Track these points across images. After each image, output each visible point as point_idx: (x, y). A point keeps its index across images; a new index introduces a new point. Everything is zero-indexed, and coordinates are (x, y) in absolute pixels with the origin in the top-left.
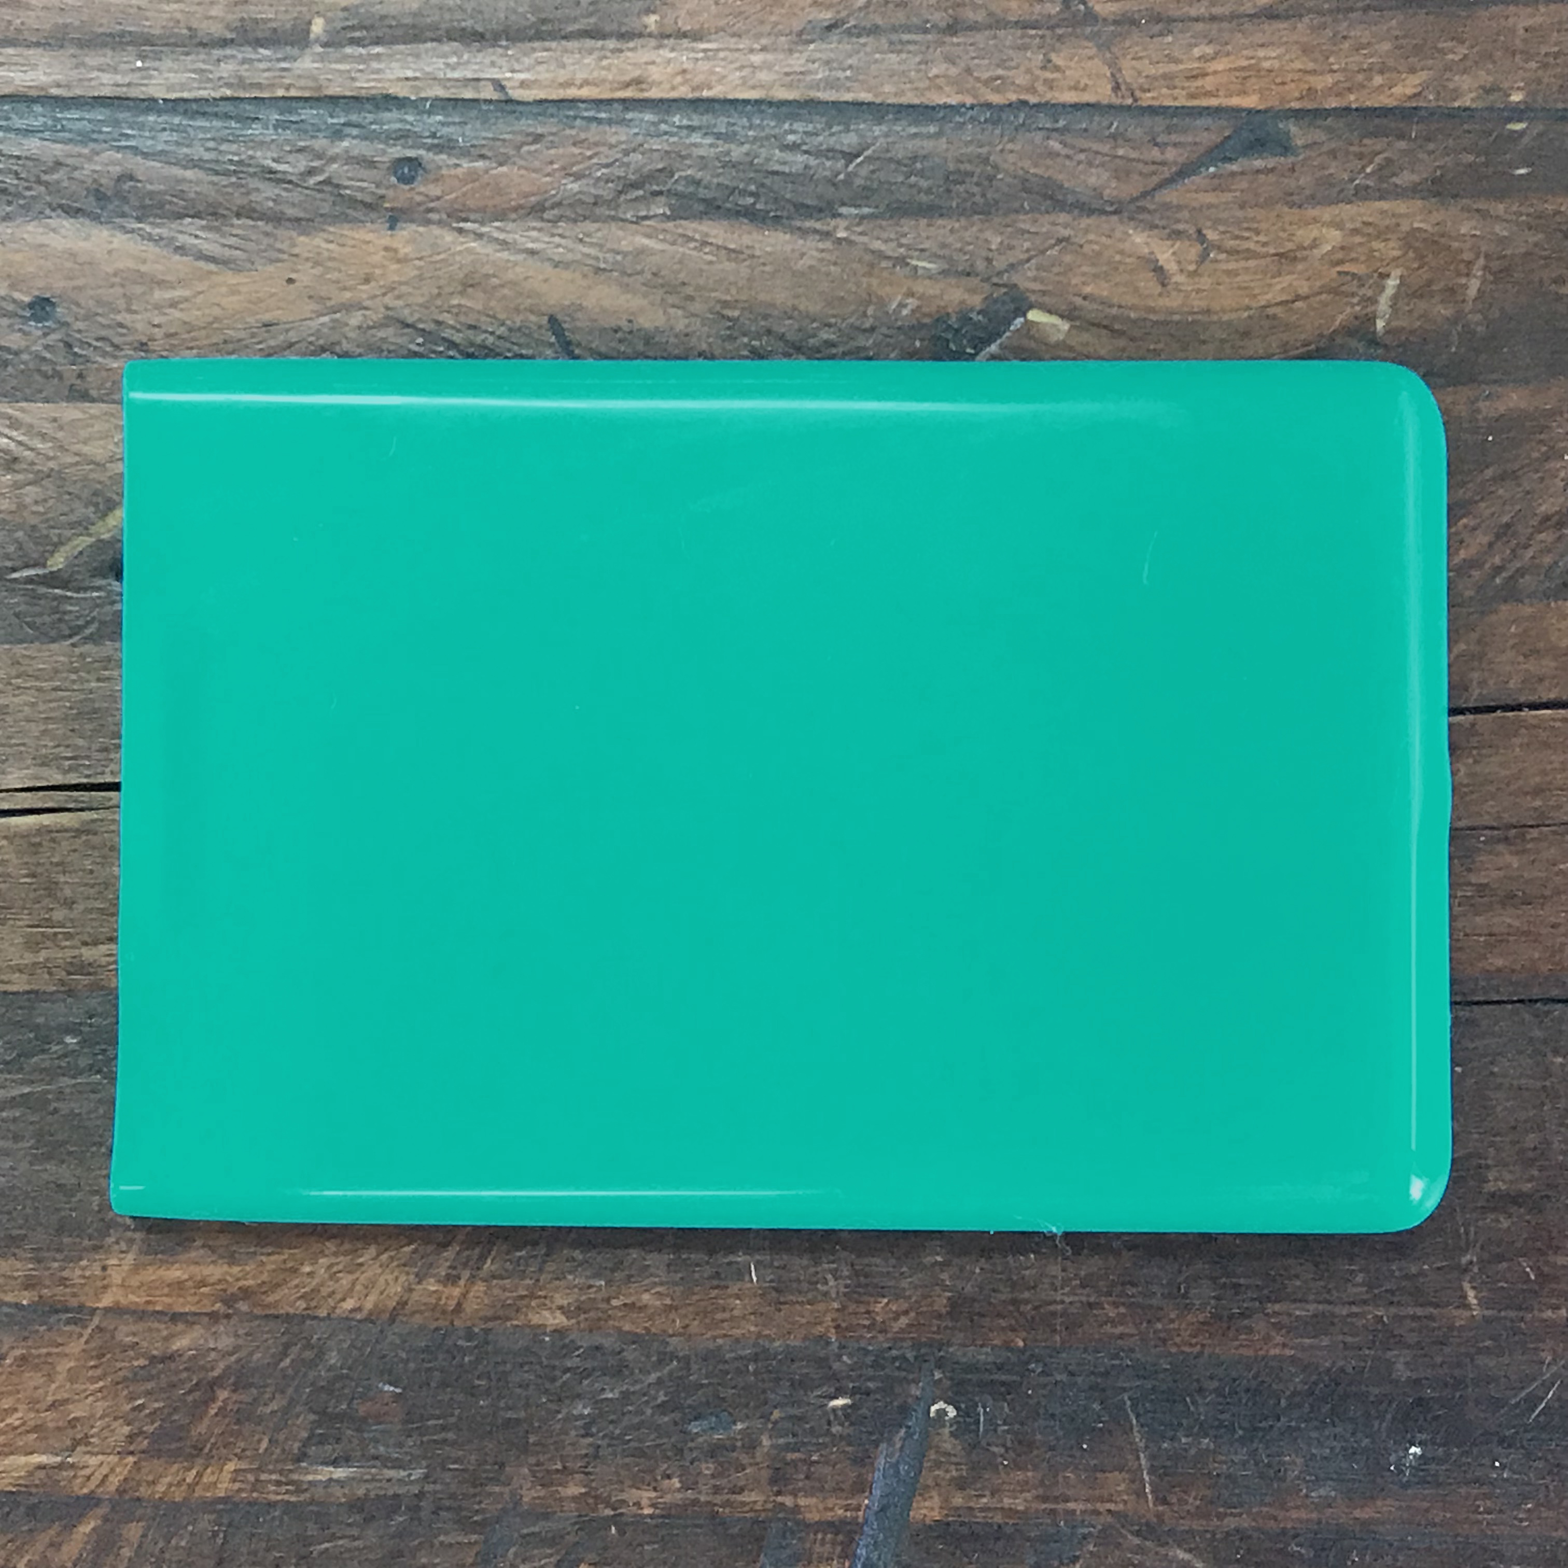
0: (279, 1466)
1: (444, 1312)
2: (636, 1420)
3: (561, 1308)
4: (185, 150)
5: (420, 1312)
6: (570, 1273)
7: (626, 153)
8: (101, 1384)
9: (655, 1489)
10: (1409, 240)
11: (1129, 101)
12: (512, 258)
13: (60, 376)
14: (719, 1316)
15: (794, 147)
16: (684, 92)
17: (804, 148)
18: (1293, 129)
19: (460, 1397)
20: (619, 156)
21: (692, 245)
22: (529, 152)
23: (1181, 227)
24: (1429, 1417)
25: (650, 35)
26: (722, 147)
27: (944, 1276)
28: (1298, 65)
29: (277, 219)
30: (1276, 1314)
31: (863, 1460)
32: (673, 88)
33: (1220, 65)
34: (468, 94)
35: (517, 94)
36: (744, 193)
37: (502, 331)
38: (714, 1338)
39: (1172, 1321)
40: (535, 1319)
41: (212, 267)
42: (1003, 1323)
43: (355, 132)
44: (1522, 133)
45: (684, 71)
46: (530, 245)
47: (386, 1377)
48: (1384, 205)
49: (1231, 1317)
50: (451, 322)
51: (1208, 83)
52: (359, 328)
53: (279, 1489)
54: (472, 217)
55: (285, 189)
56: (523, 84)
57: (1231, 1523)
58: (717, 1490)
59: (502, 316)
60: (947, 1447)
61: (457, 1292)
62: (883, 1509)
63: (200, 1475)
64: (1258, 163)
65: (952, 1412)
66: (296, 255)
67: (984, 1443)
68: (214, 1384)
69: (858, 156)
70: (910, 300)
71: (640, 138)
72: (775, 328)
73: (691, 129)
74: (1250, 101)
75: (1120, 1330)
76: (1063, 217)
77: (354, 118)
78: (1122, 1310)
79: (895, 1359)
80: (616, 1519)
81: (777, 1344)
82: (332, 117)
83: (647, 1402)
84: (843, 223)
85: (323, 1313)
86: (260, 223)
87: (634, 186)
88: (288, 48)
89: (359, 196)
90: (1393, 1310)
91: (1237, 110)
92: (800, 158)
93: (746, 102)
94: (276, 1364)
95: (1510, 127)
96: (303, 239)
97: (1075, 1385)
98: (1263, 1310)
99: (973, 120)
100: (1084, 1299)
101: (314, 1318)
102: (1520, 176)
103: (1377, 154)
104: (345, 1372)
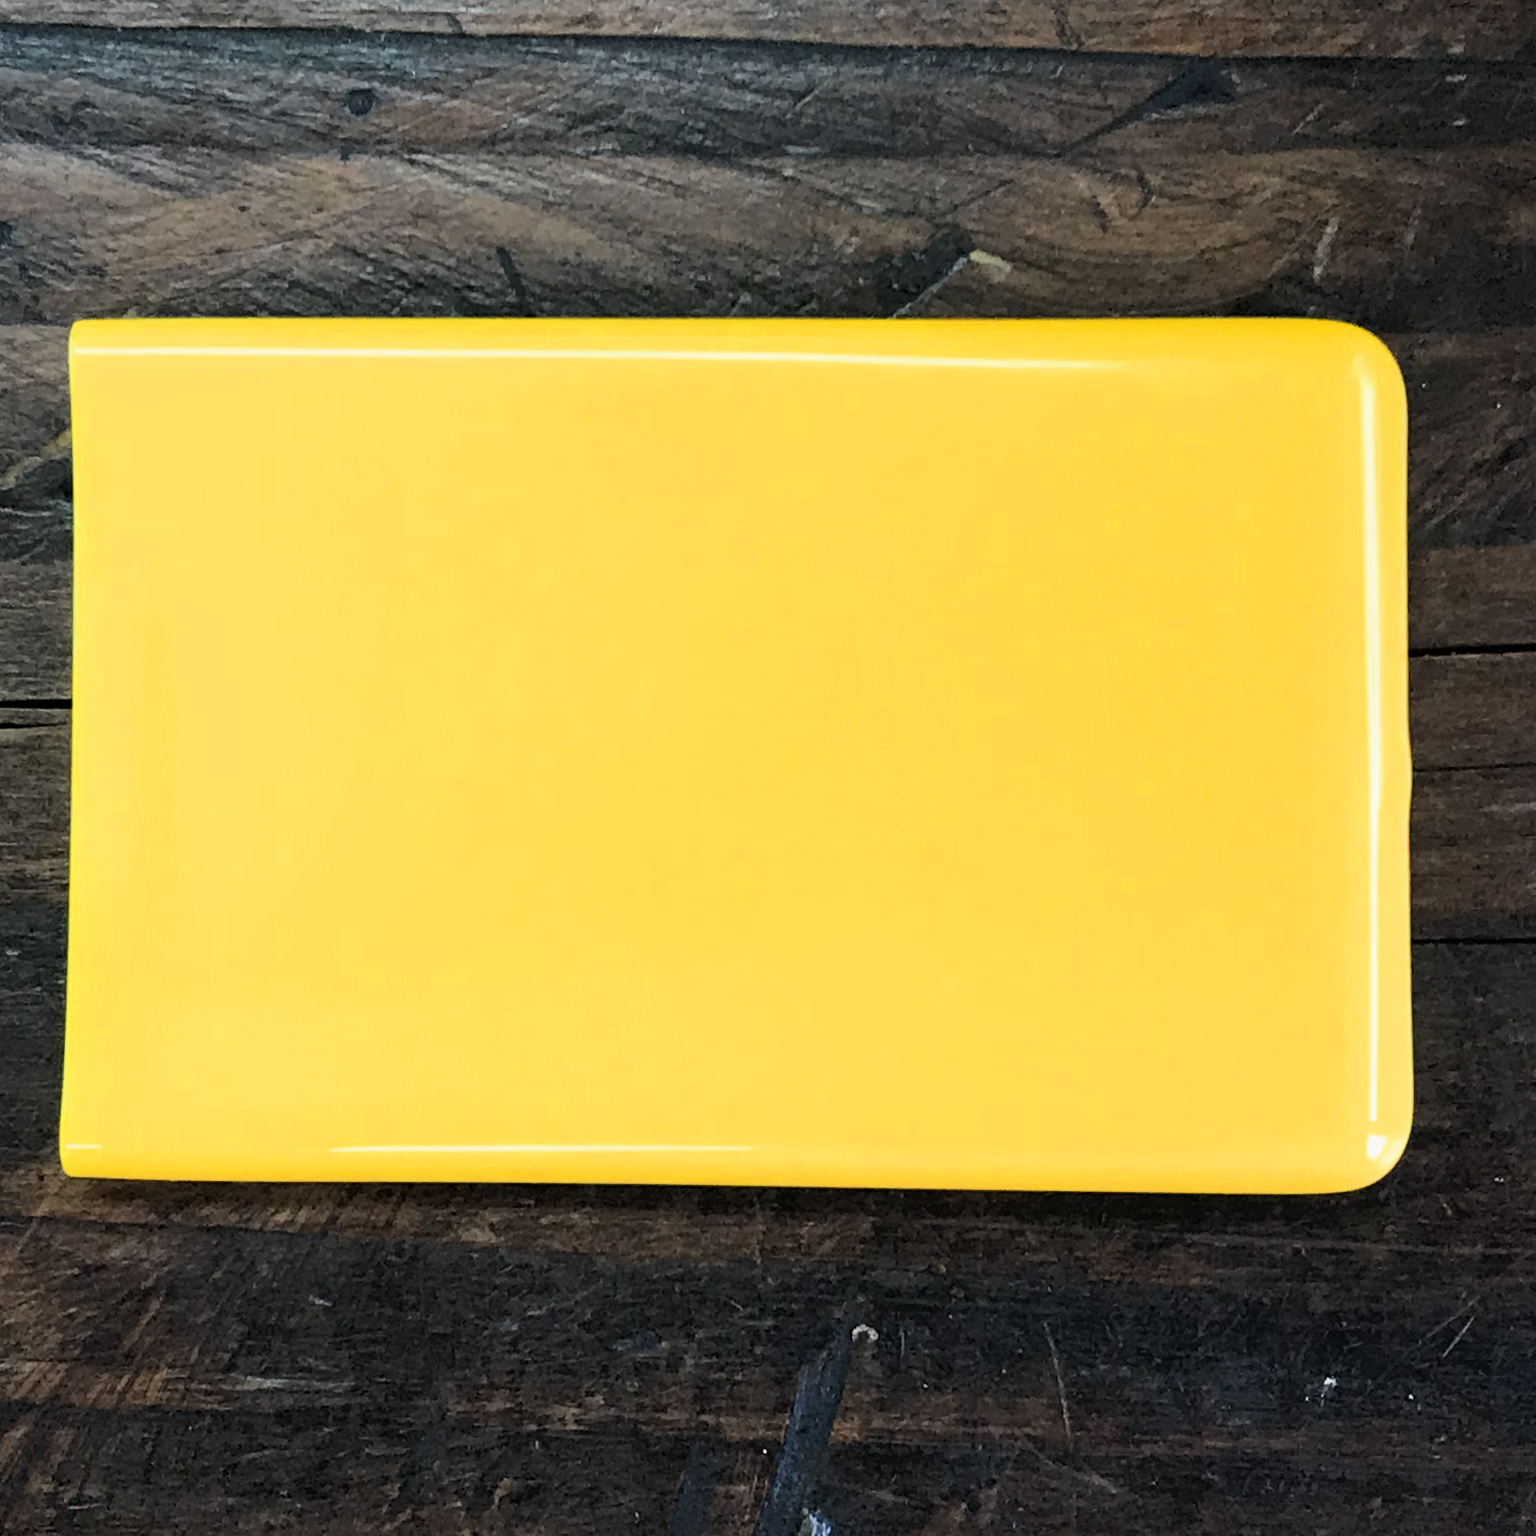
0: (209, 1376)
1: (374, 1228)
2: (564, 1337)
3: (492, 1226)
4: (143, 78)
5: (352, 1227)
7: (577, 88)
8: (34, 1292)
9: (579, 1406)
10: (1346, 187)
11: (1075, 47)
12: (463, 191)
13: (15, 299)
14: (646, 1236)
15: (743, 86)
16: (634, 29)
17: (753, 86)
18: (1235, 77)
19: (389, 1312)
20: (569, 91)
21: (642, 180)
22: (482, 86)
23: (1123, 171)
24: (1345, 1349)
26: (671, 84)
27: (870, 1201)
28: (1240, 14)
29: (231, 147)
30: (1196, 1244)
31: (784, 1380)
32: (625, 25)
33: (1164, 13)
34: (423, 28)
35: (470, 28)
36: (693, 130)
37: (452, 262)
38: (641, 1258)
39: (1094, 1249)
40: (465, 1237)
41: (167, 194)
42: (926, 1248)
43: (310, 63)
44: (1461, 84)
45: (637, 9)
46: (480, 178)
47: (316, 1289)
48: (1323, 153)
49: (1151, 1247)
50: (402, 252)
51: (1152, 30)
52: (312, 256)
53: (209, 1399)
54: (424, 148)
55: (242, 119)
56: (477, 19)
57: (1147, 1450)
58: (641, 1407)
59: (450, 247)
60: (869, 1369)
61: (387, 1207)
62: (804, 1430)
63: (130, 1383)
64: (1201, 110)
65: (873, 1335)
66: (250, 184)
67: (903, 1367)
68: (147, 1294)
69: (803, 96)
70: (854, 240)
71: (591, 74)
72: (721, 264)
73: (642, 66)
74: (1193, 49)
75: (1041, 1257)
76: (1006, 160)
77: (309, 50)
78: (1045, 1238)
79: (819, 1282)
80: (538, 1435)
81: (703, 1265)
82: (288, 48)
83: (572, 1321)
84: (791, 162)
85: (257, 1226)
86: (214, 151)
87: (585, 120)
89: (313, 126)
90: (1310, 1244)
91: (1179, 58)
92: (749, 97)
93: (697, 40)
94: (205, 1277)
95: (1449, 79)
96: (257, 168)
97: (996, 1311)
98: (1181, 1241)
99: (920, 62)
100: (1006, 1226)
101: (246, 1230)
102: (1459, 127)
103: (1317, 102)
104: (275, 1285)
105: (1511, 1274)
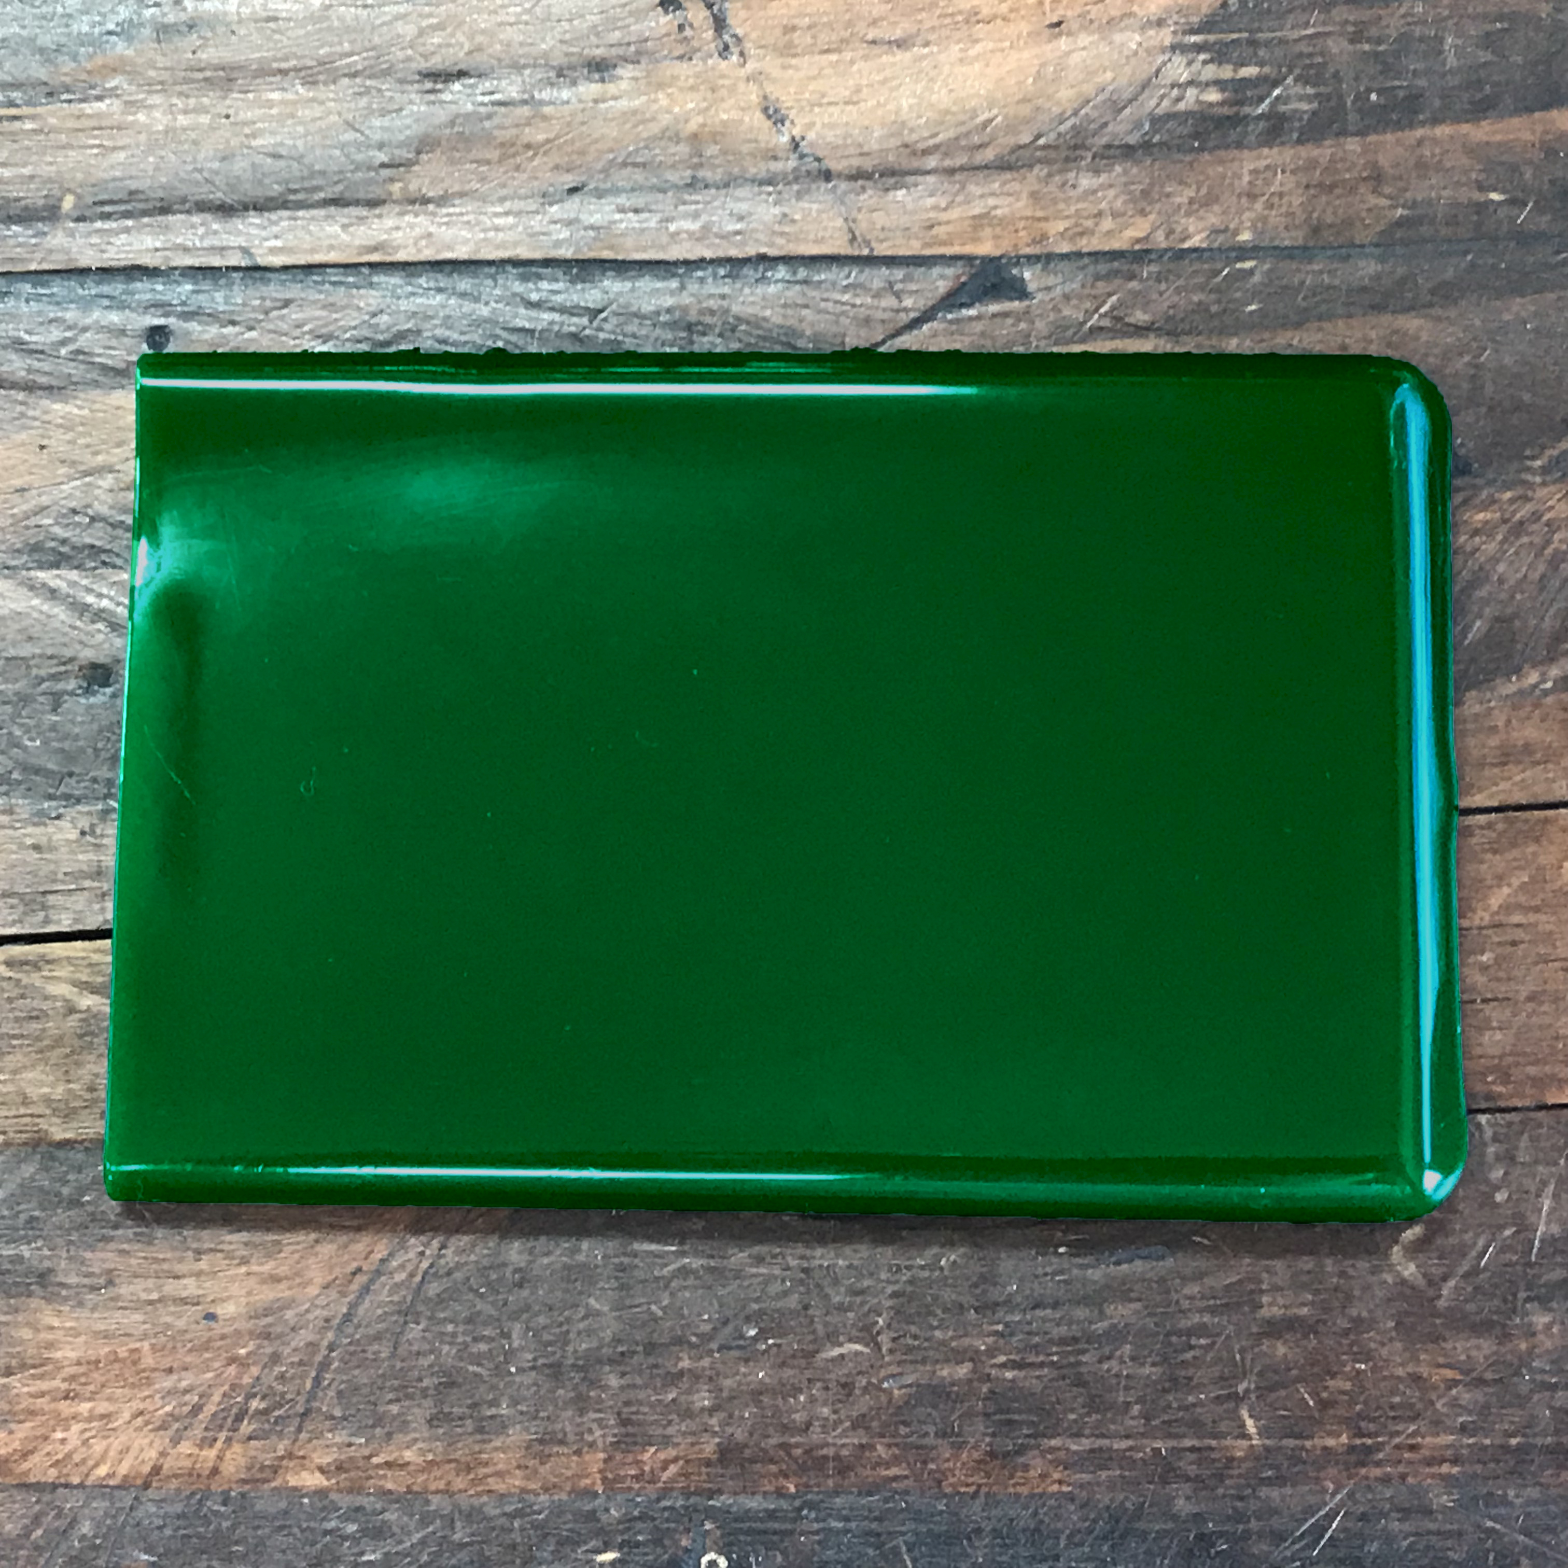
1: (199, 1476)
3: (322, 1470)
5: (175, 1477)
6: (330, 1431)
7: (374, 315)
11: (866, 252)
14: (482, 1471)
16: (428, 254)
17: (549, 305)
18: (1027, 275)
20: (367, 317)
22: (279, 317)
24: (1213, 1551)
25: (394, 202)
26: (468, 307)
27: (714, 1421)
28: (1029, 213)
29: (29, 387)
30: (1052, 1450)
32: (418, 251)
33: (954, 214)
34: (216, 262)
35: (264, 260)
38: (479, 1494)
39: (948, 1460)
40: (293, 1481)
42: (773, 1468)
43: (106, 302)
44: (1251, 272)
45: (429, 235)
47: (142, 1545)
49: (1007, 1454)
51: (942, 232)
52: (111, 491)
55: (39, 360)
56: (273, 251)
61: (212, 1453)
64: (994, 308)
65: (723, 1563)
66: (49, 422)
69: (601, 311)
71: (388, 300)
73: (438, 291)
74: (985, 248)
75: (894, 1471)
77: (106, 289)
78: (896, 1452)
79: (665, 1509)
81: (542, 1498)
82: (83, 288)
85: (76, 1480)
86: (12, 392)
87: (383, 345)
88: (40, 225)
89: (110, 362)
90: (1172, 1443)
91: (972, 258)
92: (547, 316)
93: (490, 263)
94: (27, 1535)
95: (1238, 266)
96: (57, 406)
97: (848, 1531)
98: (1038, 1446)
99: (715, 276)
100: (856, 1441)
101: (66, 1486)
102: (1252, 312)
103: (1110, 295)
104: (98, 1541)
105: (1378, 1464)
